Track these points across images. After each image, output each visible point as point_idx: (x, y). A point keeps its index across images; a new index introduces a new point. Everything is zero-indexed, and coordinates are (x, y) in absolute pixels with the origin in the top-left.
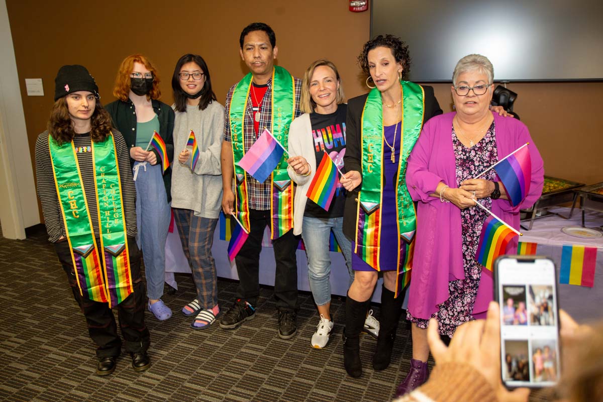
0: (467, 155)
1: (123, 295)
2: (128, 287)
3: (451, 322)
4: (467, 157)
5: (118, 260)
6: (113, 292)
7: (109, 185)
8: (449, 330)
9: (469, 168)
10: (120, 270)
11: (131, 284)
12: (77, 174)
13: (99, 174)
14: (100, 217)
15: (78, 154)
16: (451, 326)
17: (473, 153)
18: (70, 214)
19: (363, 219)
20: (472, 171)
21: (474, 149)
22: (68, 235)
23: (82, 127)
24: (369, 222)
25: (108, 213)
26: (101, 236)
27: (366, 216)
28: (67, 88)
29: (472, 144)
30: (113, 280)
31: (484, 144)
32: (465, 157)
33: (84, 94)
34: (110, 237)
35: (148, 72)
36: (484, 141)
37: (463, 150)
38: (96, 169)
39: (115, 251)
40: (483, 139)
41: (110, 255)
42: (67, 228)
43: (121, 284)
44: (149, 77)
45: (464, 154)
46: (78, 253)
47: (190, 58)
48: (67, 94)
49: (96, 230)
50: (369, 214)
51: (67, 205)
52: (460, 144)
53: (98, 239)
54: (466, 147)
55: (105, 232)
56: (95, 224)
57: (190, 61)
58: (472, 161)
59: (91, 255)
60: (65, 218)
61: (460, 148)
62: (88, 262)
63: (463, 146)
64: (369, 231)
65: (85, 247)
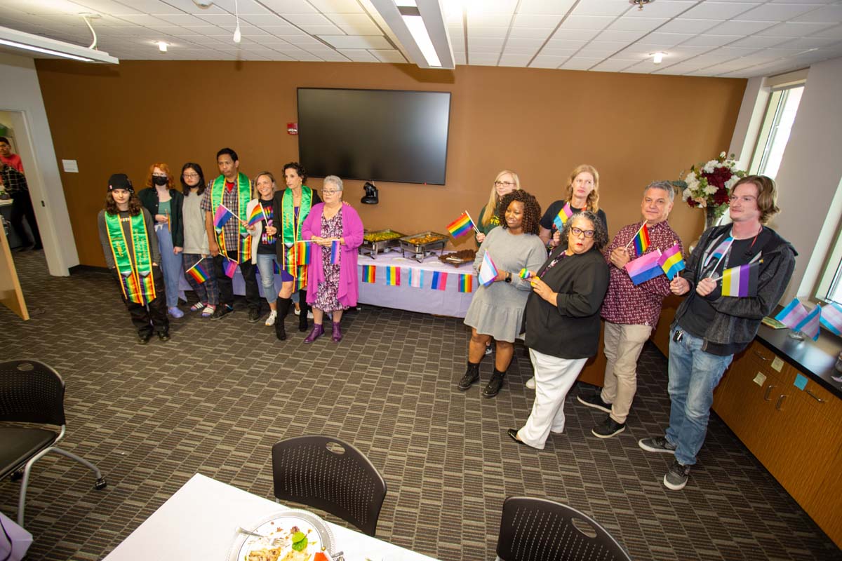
1: (150, 299)
2: (153, 295)
5: (146, 280)
6: (144, 297)
7: (140, 239)
10: (147, 286)
11: (154, 293)
12: (121, 233)
13: (134, 233)
14: (135, 256)
15: (122, 222)
18: (118, 254)
19: (286, 251)
21: (330, 221)
22: (117, 265)
23: (123, 208)
24: (289, 253)
25: (140, 254)
26: (137, 267)
28: (111, 187)
30: (144, 290)
31: (335, 219)
33: (121, 190)
34: (141, 267)
37: (325, 221)
38: (132, 230)
39: (145, 275)
40: (335, 216)
41: (142, 277)
42: (116, 262)
43: (148, 293)
46: (123, 276)
47: (190, 165)
48: (111, 191)
49: (134, 264)
50: (289, 249)
51: (116, 249)
52: (324, 218)
53: (135, 269)
54: (327, 220)
55: (138, 264)
56: (133, 260)
57: (189, 167)
58: (329, 226)
59: (131, 276)
60: (115, 256)
62: (129, 281)
64: (290, 258)
65: (127, 272)
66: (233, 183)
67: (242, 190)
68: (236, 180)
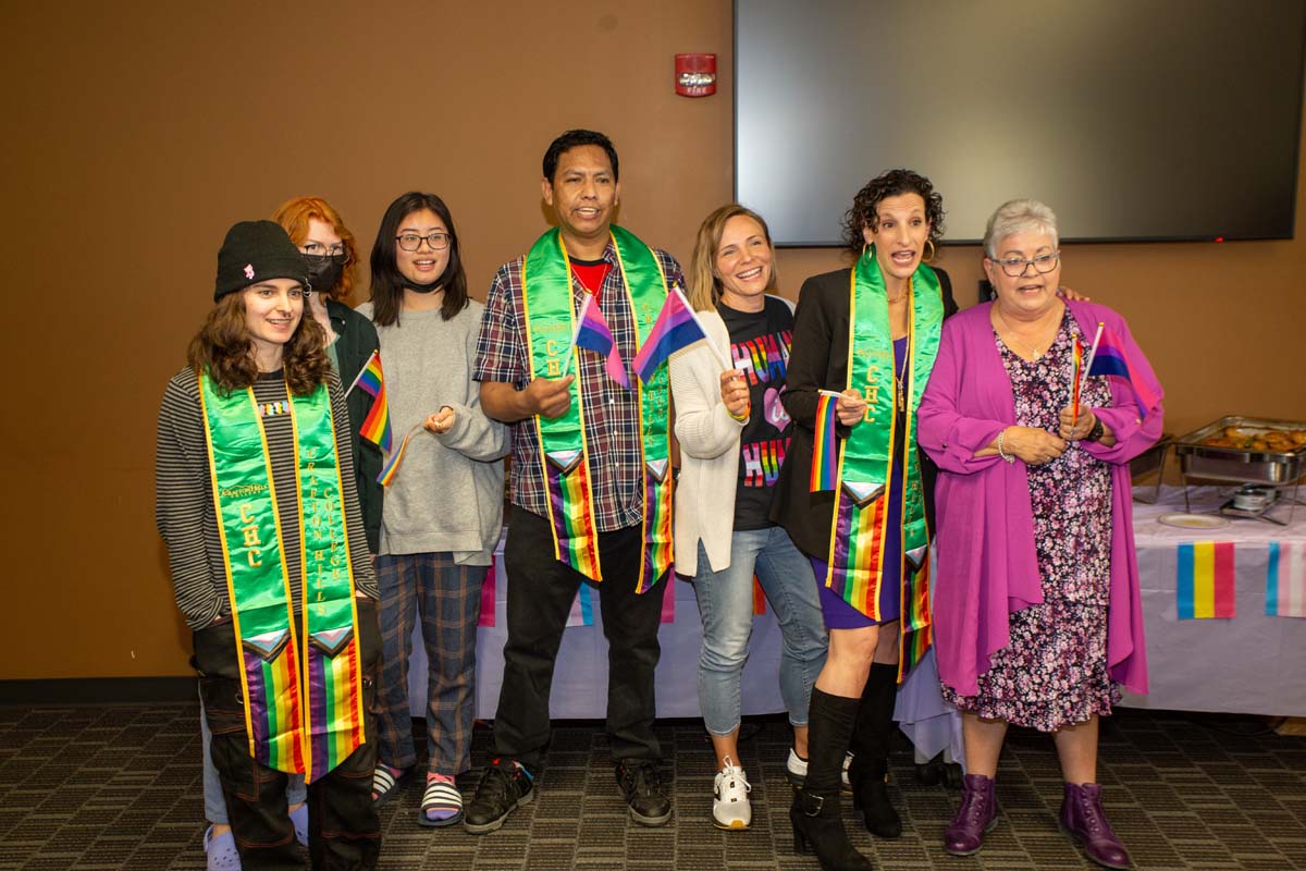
0: (1033, 373)
1: (341, 750)
2: (355, 731)
3: (1038, 697)
4: (1034, 378)
5: (337, 667)
6: (321, 741)
7: (323, 491)
8: (1036, 714)
9: (1040, 397)
10: (339, 691)
11: (361, 722)
12: (262, 464)
13: (305, 465)
14: (305, 565)
15: (265, 418)
16: (1040, 705)
17: (1042, 371)
18: (243, 558)
19: (847, 515)
20: (1046, 401)
21: (1043, 364)
22: (236, 608)
23: (266, 360)
24: (860, 521)
25: (319, 556)
26: (306, 607)
27: (855, 509)
28: (249, 271)
29: (1037, 356)
30: (321, 714)
31: (1059, 354)
32: (1030, 379)
33: (284, 284)
34: (325, 609)
35: (337, 240)
36: (1057, 348)
37: (1023, 367)
38: (302, 453)
39: (332, 644)
40: (1054, 345)
41: (321, 654)
42: (232, 592)
43: (339, 723)
44: (338, 252)
45: (1026, 372)
46: (253, 652)
47: (418, 201)
48: (249, 283)
49: (296, 596)
50: (861, 507)
51: (235, 535)
52: (1015, 358)
53: (298, 618)
54: (1027, 361)
55: (312, 600)
56: (295, 581)
57: (418, 207)
58: (1045, 385)
59: (284, 655)
60: (232, 568)
61: (1017, 364)
62: (277, 673)
63: (1022, 361)
64: (862, 541)
65: (269, 636)
66: (601, 262)
67: (640, 291)
68: (608, 250)
